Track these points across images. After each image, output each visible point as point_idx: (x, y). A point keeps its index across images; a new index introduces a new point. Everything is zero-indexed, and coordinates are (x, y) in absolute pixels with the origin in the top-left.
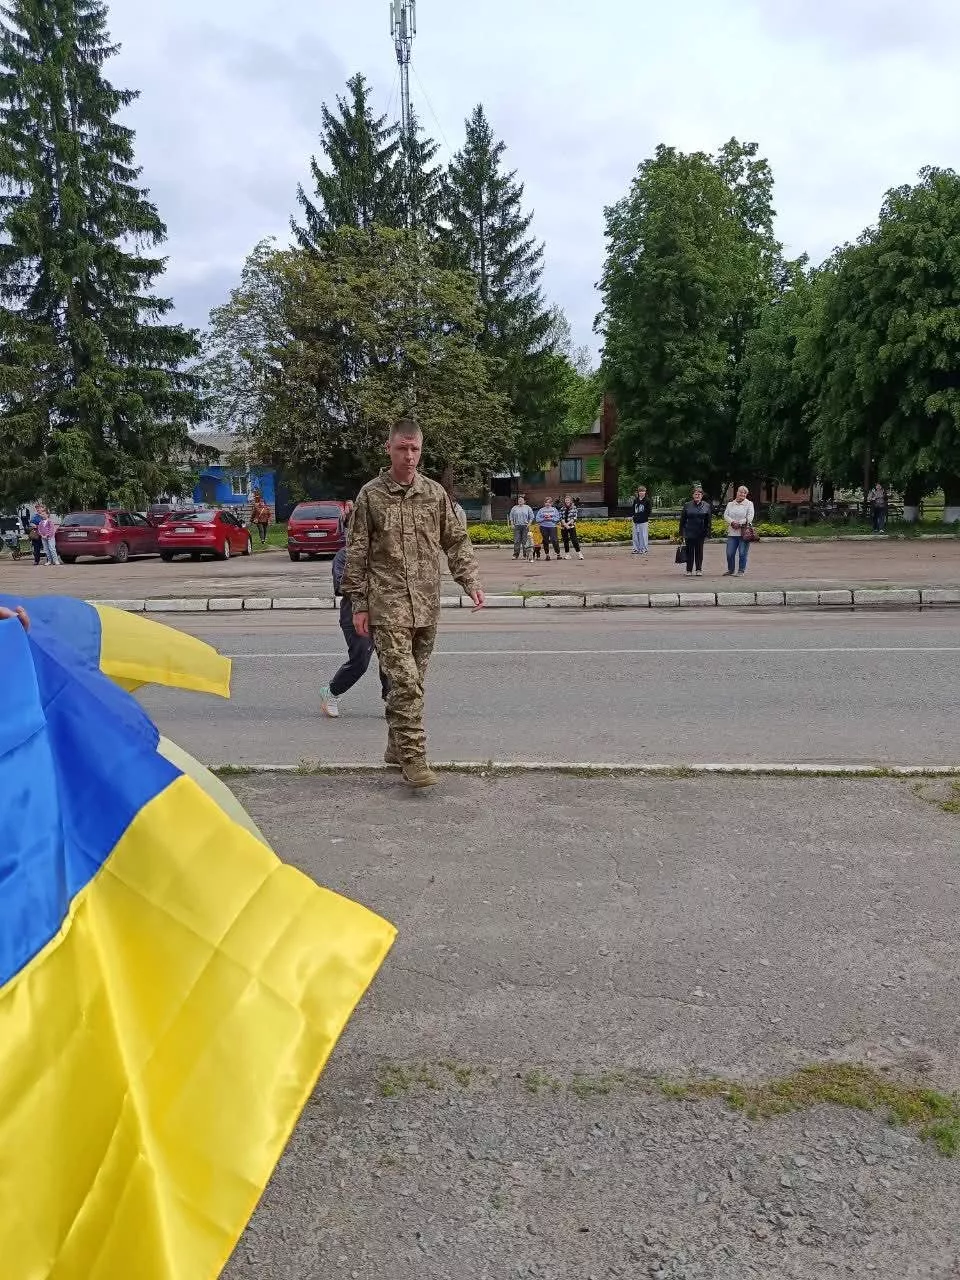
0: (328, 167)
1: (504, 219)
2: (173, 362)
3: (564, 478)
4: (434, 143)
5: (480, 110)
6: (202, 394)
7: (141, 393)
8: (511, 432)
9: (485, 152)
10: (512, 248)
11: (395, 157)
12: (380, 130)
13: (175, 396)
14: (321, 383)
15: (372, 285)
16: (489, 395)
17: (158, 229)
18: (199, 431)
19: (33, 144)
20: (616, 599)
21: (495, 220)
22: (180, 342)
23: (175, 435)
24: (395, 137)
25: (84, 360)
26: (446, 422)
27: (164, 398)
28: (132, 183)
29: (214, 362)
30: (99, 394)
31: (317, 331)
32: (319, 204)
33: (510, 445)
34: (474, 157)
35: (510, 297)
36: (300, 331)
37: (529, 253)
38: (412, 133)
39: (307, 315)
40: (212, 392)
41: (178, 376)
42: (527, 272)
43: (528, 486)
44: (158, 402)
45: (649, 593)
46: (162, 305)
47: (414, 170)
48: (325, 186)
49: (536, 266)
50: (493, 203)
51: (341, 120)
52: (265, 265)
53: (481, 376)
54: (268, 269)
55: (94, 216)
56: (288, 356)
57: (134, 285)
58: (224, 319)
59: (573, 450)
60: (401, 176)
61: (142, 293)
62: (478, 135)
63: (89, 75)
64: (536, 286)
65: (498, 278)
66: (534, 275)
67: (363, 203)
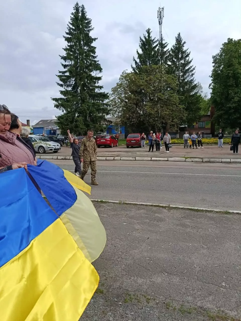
0: (141, 52)
1: (185, 61)
2: (103, 101)
3: (200, 127)
4: (167, 43)
5: (179, 34)
6: (109, 108)
7: (95, 108)
8: (185, 115)
9: (180, 44)
10: (187, 68)
11: (157, 47)
12: (154, 41)
13: (103, 109)
14: (137, 104)
15: (150, 80)
16: (179, 106)
17: (100, 70)
18: (108, 117)
19: (75, 52)
20: (212, 160)
21: (182, 61)
22: (105, 96)
23: (102, 118)
24: (157, 43)
25: (83, 101)
26: (167, 113)
27: (100, 109)
28: (95, 59)
29: (112, 100)
30: (86, 109)
31: (136, 92)
32: (138, 61)
33: (184, 118)
34: (177, 46)
35: (186, 80)
36: (132, 92)
37: (192, 69)
38: (162, 41)
39: (134, 88)
40: (111, 108)
41: (104, 104)
42: (191, 74)
43: (189, 129)
44: (99, 110)
45: (222, 159)
46: (101, 87)
47: (162, 50)
48: (140, 56)
49: (193, 72)
50: (182, 57)
51: (144, 40)
52: (126, 76)
53: (178, 101)
55: (87, 67)
56: (129, 98)
57: (95, 83)
58: (115, 90)
59: (202, 120)
60: (158, 52)
61: (96, 85)
62: (179, 40)
63: (87, 35)
64: (193, 77)
65: (183, 76)
66: (192, 75)
67: (149, 60)
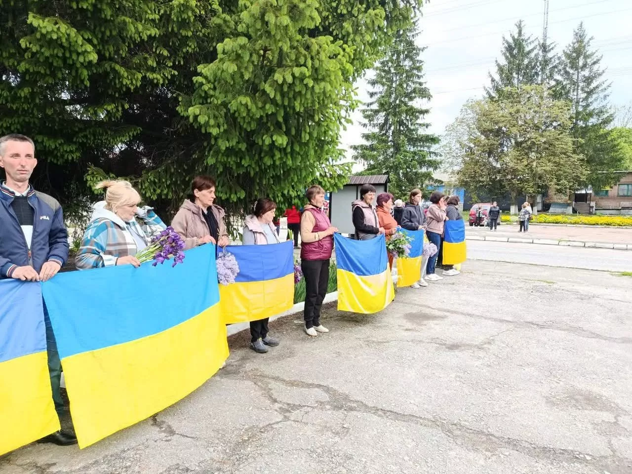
0: (503, 62)
1: (591, 72)
2: (429, 147)
3: (621, 194)
4: (555, 44)
5: (582, 23)
6: (438, 159)
7: (417, 161)
8: (585, 173)
9: (582, 42)
10: (593, 86)
11: (536, 52)
12: (529, 41)
13: (430, 161)
14: (490, 153)
15: (518, 111)
16: (574, 156)
17: (429, 97)
18: (436, 175)
19: (389, 72)
21: (586, 73)
22: (433, 140)
23: (428, 176)
24: (536, 43)
25: (397, 148)
26: (548, 168)
27: (425, 162)
28: (421, 80)
29: (445, 146)
30: (402, 162)
31: (491, 131)
32: (497, 77)
33: (583, 178)
34: (576, 45)
35: (591, 108)
36: (484, 132)
37: (604, 86)
38: (545, 40)
39: (487, 125)
40: (442, 158)
41: (430, 153)
42: (602, 95)
43: (598, 198)
44: (422, 163)
46: (427, 126)
47: (544, 56)
48: (501, 69)
49: (606, 93)
50: (585, 66)
51: (511, 41)
52: (471, 106)
53: (570, 147)
54: (472, 107)
55: (408, 95)
56: (477, 142)
57: (417, 118)
58: (451, 129)
59: (623, 180)
60: (537, 59)
61: (419, 121)
62: (580, 38)
63: (410, 44)
64: (606, 101)
65: (586, 99)
66: (605, 97)
67: (518, 74)
